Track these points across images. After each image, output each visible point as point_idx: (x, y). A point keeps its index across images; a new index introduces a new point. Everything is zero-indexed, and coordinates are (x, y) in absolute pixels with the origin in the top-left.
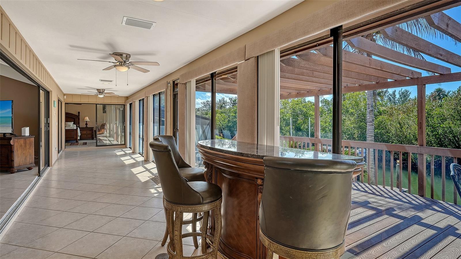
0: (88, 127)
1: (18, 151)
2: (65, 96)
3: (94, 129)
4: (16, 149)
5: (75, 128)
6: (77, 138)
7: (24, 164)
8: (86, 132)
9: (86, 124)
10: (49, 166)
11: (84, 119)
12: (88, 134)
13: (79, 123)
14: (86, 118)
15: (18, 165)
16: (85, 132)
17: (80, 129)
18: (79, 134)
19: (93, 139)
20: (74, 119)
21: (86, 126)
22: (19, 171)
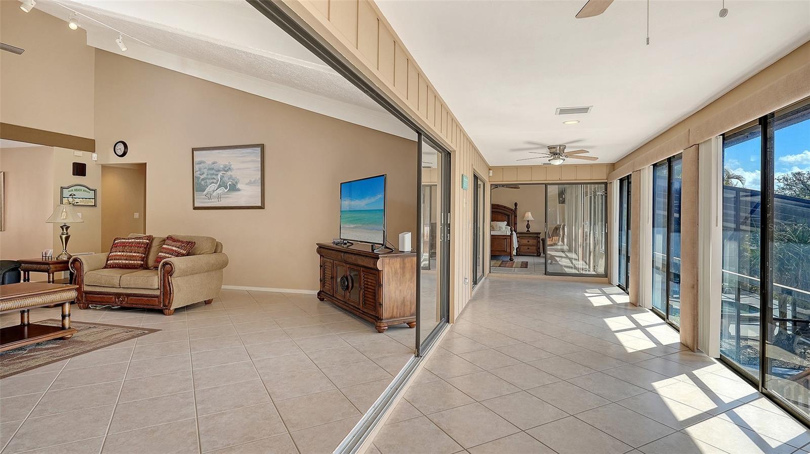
0: (531, 232)
1: (390, 285)
2: (491, 171)
3: (542, 236)
4: (386, 279)
5: (509, 233)
6: (510, 254)
7: (401, 314)
8: (527, 240)
9: (528, 227)
10: (448, 321)
11: (524, 217)
12: (530, 246)
13: (515, 224)
14: (526, 214)
15: (390, 316)
16: (525, 241)
17: (518, 235)
18: (515, 245)
19: (539, 255)
20: (508, 216)
21: (528, 229)
22: (391, 328)
